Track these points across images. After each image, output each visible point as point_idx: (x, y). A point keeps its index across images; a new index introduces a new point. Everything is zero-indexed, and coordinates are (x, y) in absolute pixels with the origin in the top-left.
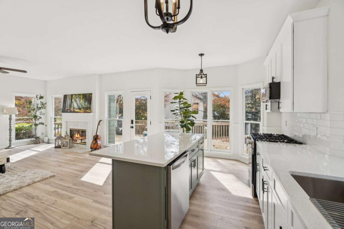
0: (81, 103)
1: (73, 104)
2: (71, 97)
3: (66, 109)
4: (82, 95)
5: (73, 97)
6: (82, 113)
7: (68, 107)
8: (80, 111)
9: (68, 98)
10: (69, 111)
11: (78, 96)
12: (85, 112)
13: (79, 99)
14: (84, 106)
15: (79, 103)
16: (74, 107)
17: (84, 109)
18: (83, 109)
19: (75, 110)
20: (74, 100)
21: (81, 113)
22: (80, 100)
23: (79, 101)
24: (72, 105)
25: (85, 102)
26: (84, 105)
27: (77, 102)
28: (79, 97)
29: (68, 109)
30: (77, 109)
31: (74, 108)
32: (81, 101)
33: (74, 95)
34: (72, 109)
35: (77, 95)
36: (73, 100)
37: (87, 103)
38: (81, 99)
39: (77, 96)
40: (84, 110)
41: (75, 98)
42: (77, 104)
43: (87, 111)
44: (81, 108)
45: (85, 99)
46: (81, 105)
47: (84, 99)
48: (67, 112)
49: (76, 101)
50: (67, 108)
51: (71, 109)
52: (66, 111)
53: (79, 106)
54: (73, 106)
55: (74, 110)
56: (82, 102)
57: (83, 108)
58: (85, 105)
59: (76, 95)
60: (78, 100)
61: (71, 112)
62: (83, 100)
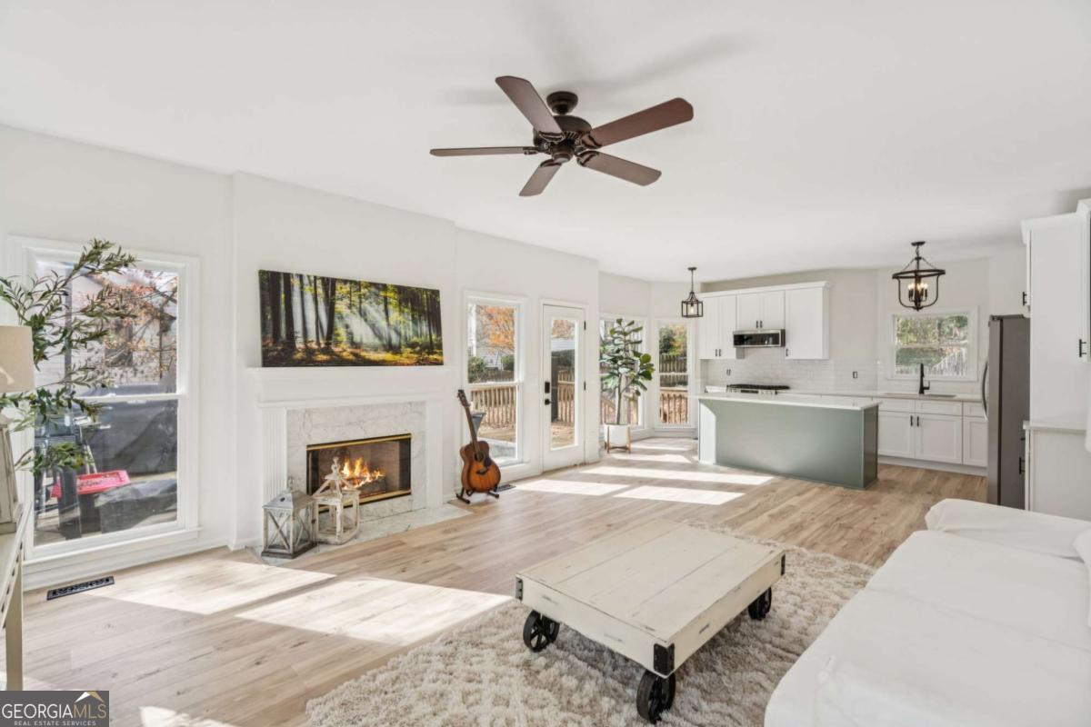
0: (392, 322)
1: (347, 326)
2: (326, 293)
3: (299, 344)
4: (393, 291)
5: (338, 293)
6: (408, 365)
7: (312, 335)
8: (397, 358)
9: (302, 294)
10: (322, 357)
11: (373, 289)
12: (419, 363)
13: (382, 307)
14: (415, 339)
15: (383, 324)
16: (357, 339)
17: (418, 349)
18: (409, 350)
19: (363, 354)
20: (350, 307)
21: (403, 365)
22: (386, 312)
23: (383, 314)
24: (341, 331)
25: (414, 320)
26: (410, 333)
27: (369, 317)
28: (377, 295)
29: (314, 346)
30: (375, 349)
31: (353, 344)
32: (395, 315)
33: (345, 282)
34: (344, 349)
35: (366, 287)
36: (341, 306)
37: (425, 329)
38: (390, 307)
39: (363, 291)
40: (416, 356)
41: (355, 299)
42: (373, 327)
43: (431, 356)
44: (400, 347)
45: (413, 310)
46: (399, 334)
47: (406, 310)
48: (309, 360)
49: (363, 314)
50: (306, 341)
51: (336, 350)
52: (299, 356)
53: (385, 334)
54: (350, 335)
55: (355, 355)
56: (400, 322)
57: (413, 346)
58: (416, 334)
59: (357, 284)
60: (375, 311)
61: (339, 362)
62: (401, 312)
